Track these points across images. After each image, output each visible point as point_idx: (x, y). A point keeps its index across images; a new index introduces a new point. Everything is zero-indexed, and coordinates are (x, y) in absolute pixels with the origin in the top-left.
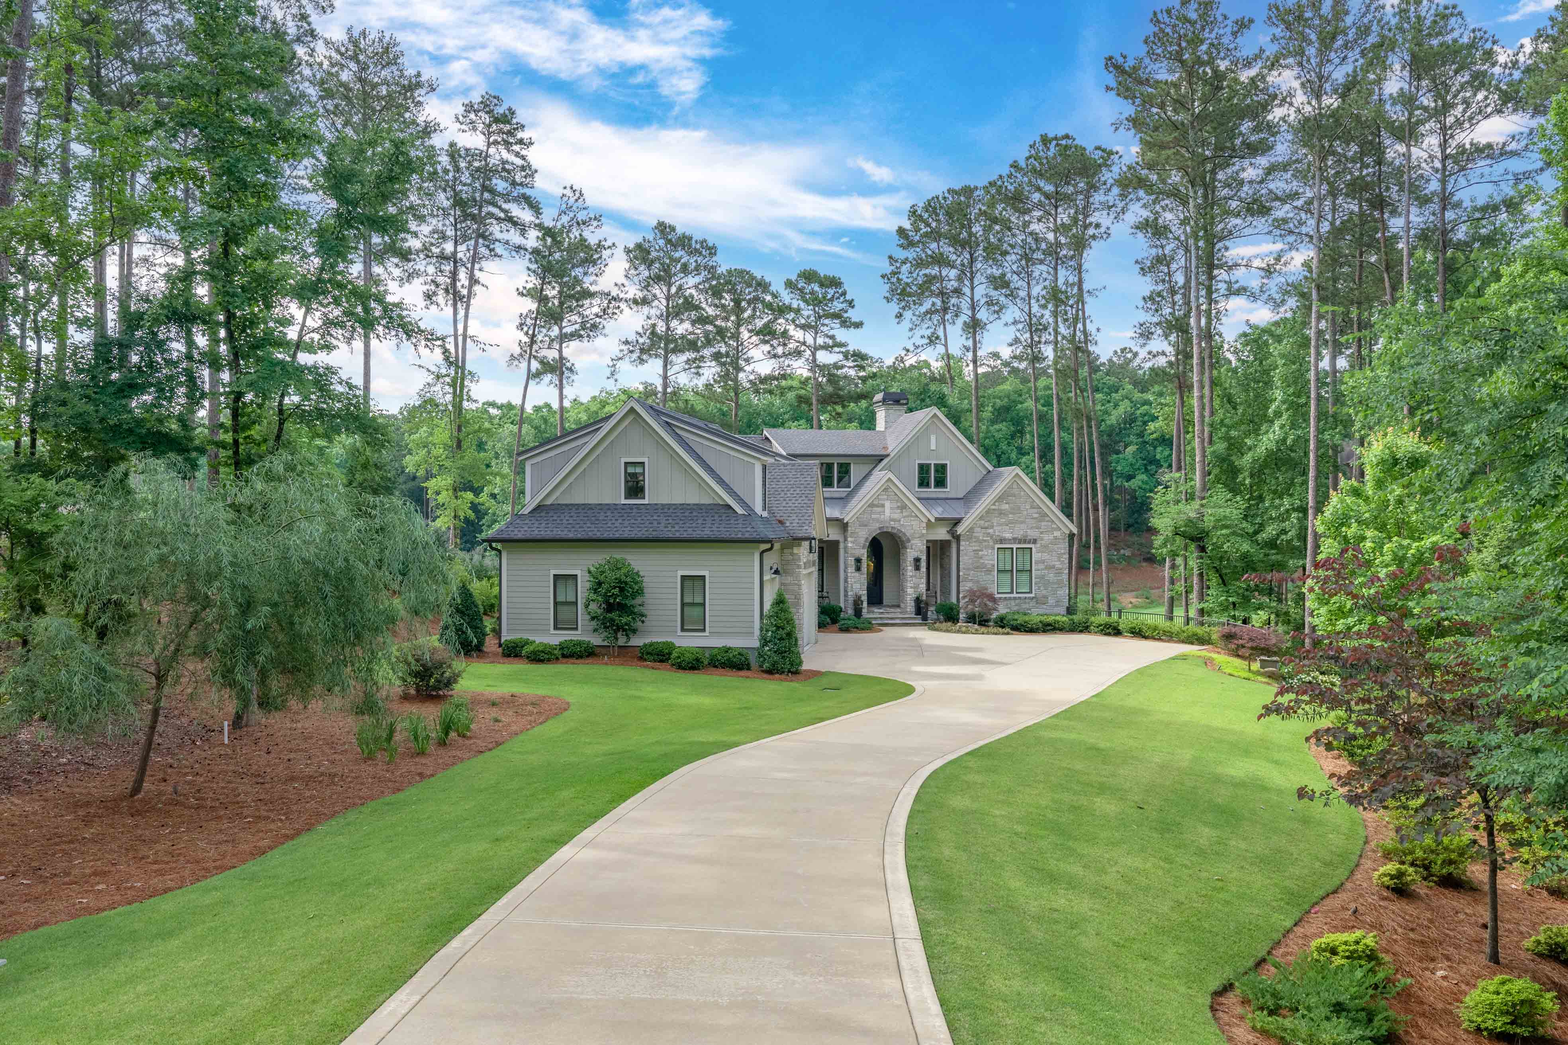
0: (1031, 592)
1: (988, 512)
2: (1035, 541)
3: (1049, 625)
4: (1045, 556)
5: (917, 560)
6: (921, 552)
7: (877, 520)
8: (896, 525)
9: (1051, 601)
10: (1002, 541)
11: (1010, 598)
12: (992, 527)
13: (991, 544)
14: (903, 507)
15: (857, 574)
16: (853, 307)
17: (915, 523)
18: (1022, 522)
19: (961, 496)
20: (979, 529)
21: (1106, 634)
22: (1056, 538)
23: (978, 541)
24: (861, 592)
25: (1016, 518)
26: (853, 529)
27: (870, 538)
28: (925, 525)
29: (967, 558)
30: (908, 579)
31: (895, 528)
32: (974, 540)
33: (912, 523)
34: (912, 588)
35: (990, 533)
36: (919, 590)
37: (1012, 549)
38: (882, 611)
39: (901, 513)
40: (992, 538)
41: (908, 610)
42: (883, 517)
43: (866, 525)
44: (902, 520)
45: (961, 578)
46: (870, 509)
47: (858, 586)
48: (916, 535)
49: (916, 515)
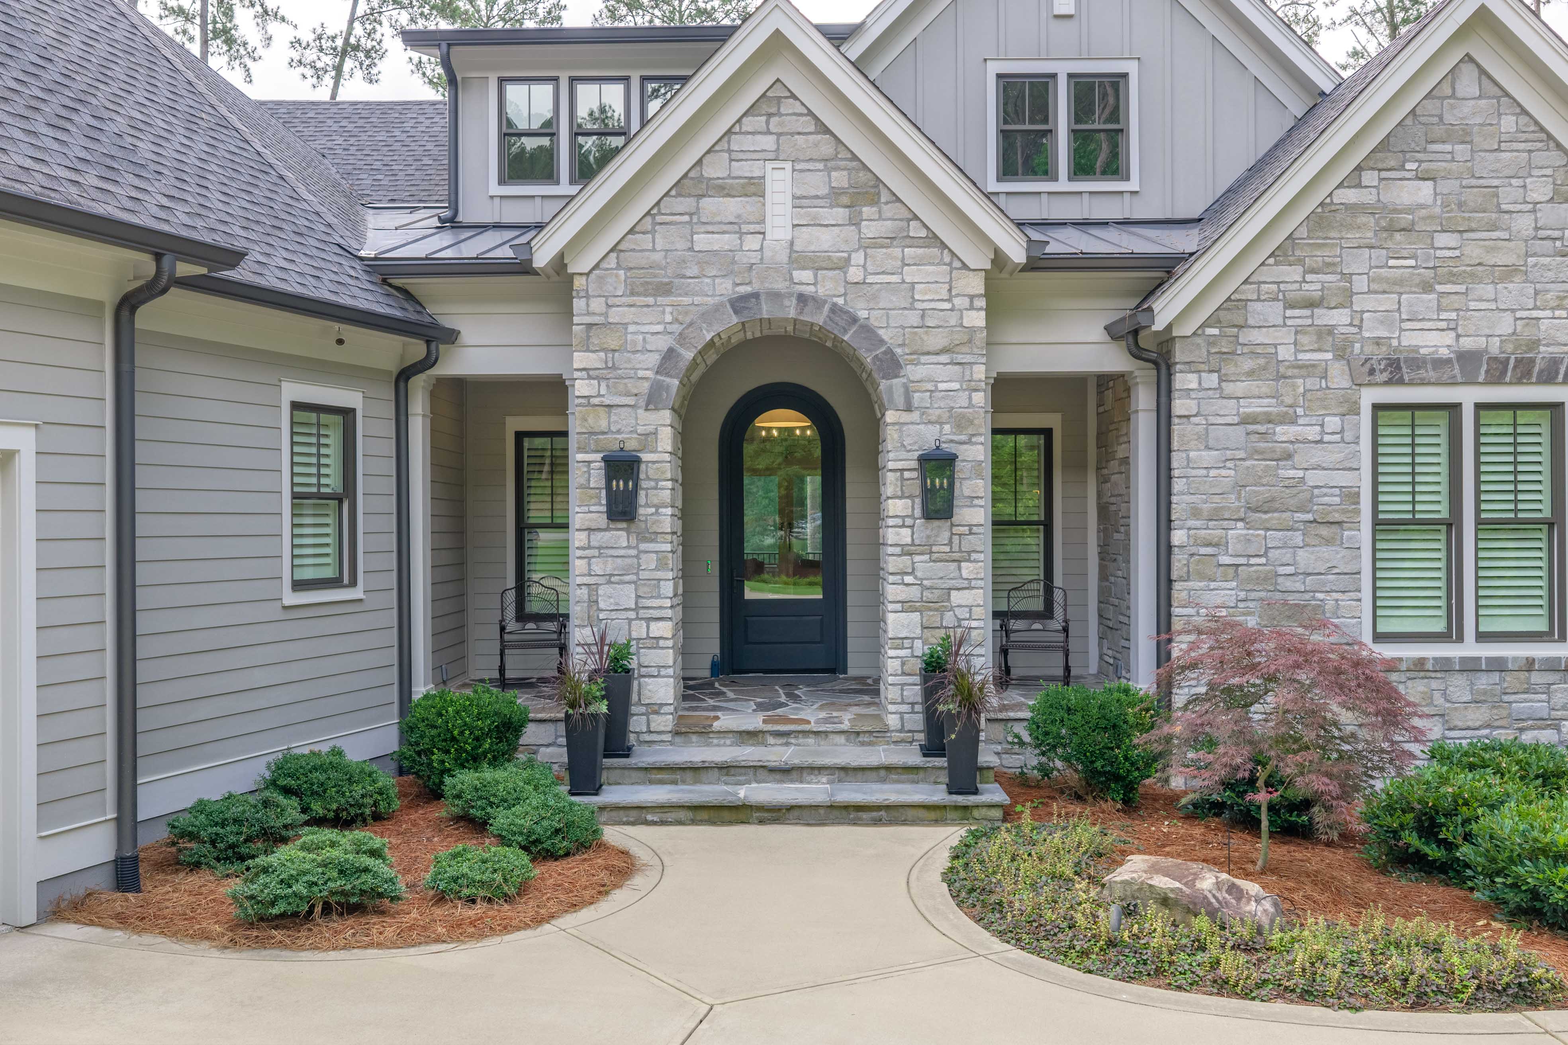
0: (1555, 633)
1: (1324, 218)
5: (938, 467)
6: (961, 422)
7: (727, 261)
8: (826, 286)
10: (1395, 370)
11: (1444, 667)
12: (1347, 298)
13: (1339, 377)
14: (865, 191)
15: (619, 537)
17: (926, 277)
18: (1510, 272)
19: (1198, 211)
20: (1273, 312)
23: (1268, 366)
24: (639, 630)
25: (1473, 252)
26: (597, 305)
27: (689, 355)
28: (976, 285)
29: (1208, 457)
30: (892, 563)
31: (817, 302)
32: (1248, 364)
33: (911, 274)
34: (907, 606)
35: (1330, 330)
36: (949, 619)
37: (1454, 408)
38: (755, 721)
39: (855, 222)
40: (1342, 352)
41: (893, 721)
42: (752, 243)
43: (664, 289)
44: (858, 258)
45: (1179, 561)
46: (685, 204)
47: (627, 596)
48: (936, 340)
49: (934, 239)
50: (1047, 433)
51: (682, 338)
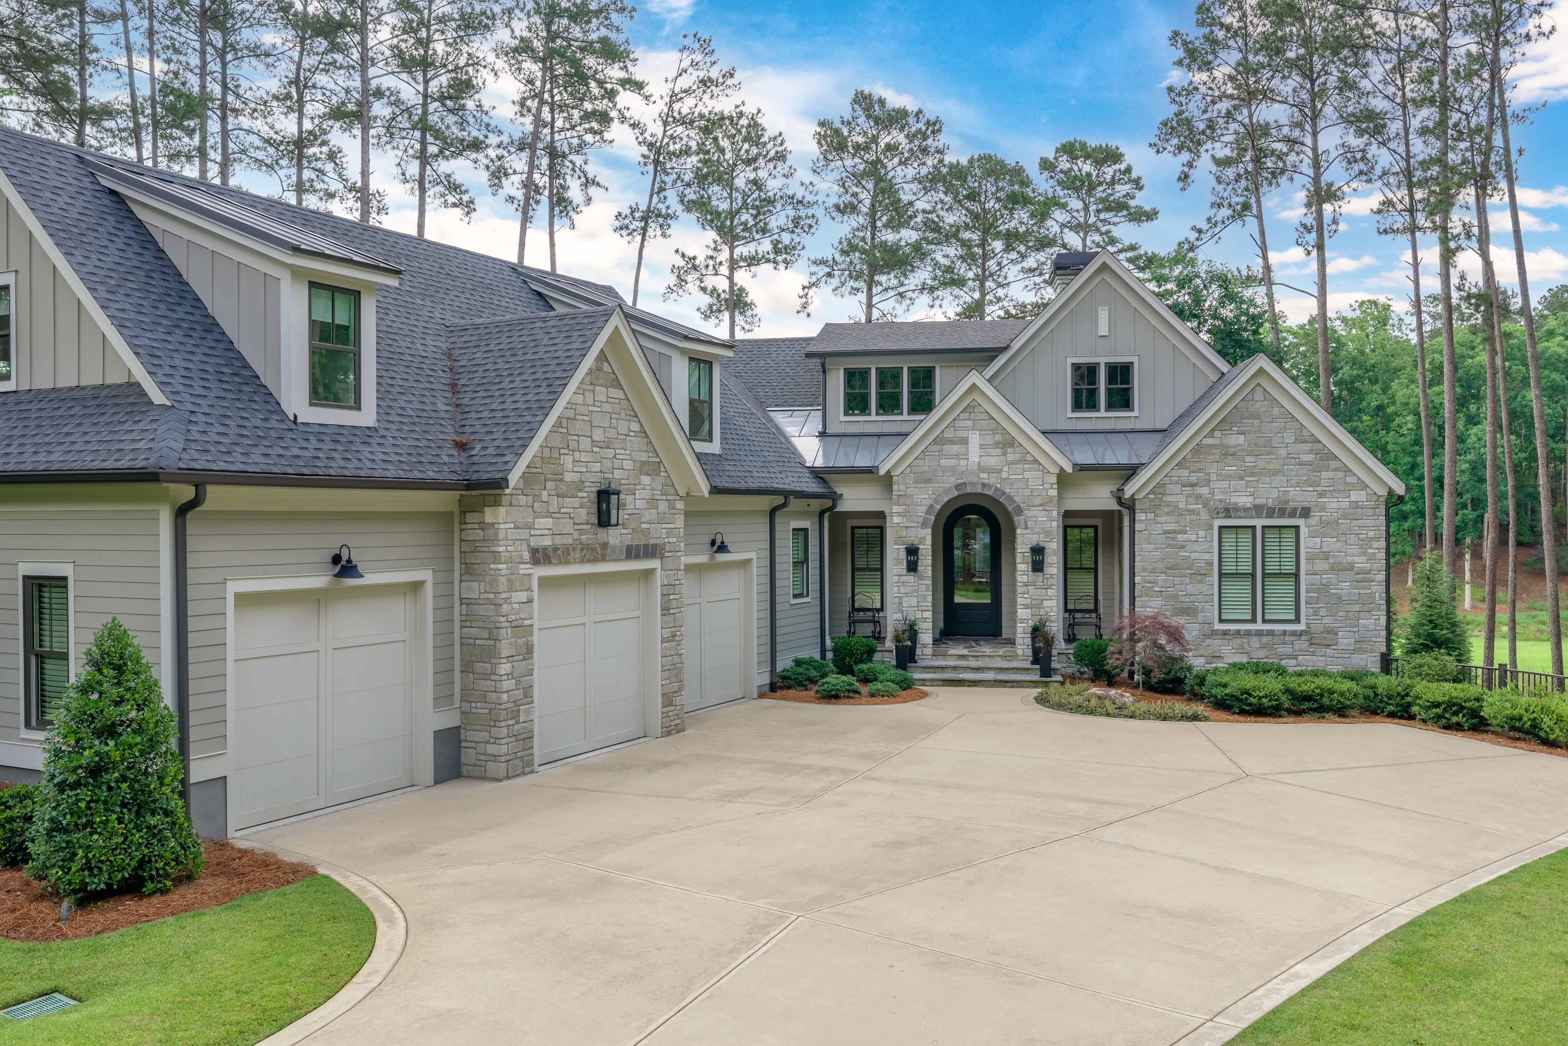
0: (1297, 620)
1: (1198, 451)
2: (1306, 513)
3: (1308, 698)
4: (1331, 544)
5: (1038, 551)
6: (1047, 534)
7: (953, 470)
8: (993, 480)
9: (1345, 640)
10: (1228, 512)
11: (1248, 633)
12: (1207, 482)
13: (1204, 516)
14: (1008, 443)
15: (911, 578)
16: (1141, 189)
17: (1033, 476)
18: (1276, 472)
19: (1165, 427)
20: (1177, 488)
21: (1447, 727)
22: (1355, 505)
23: (1175, 510)
24: (918, 615)
25: (1261, 464)
26: (902, 487)
27: (938, 507)
28: (1054, 479)
29: (1150, 547)
30: (1020, 590)
31: (990, 486)
32: (1166, 510)
33: (1027, 475)
34: (1026, 607)
35: (1201, 496)
36: (1042, 612)
37: (1253, 528)
38: (965, 652)
39: (1004, 454)
40: (1205, 505)
41: (1020, 652)
42: (963, 463)
43: (929, 481)
44: (1006, 468)
45: (1138, 588)
46: (938, 447)
47: (914, 601)
48: (1038, 501)
49: (1036, 461)
50: (1095, 528)
51: (935, 500)
